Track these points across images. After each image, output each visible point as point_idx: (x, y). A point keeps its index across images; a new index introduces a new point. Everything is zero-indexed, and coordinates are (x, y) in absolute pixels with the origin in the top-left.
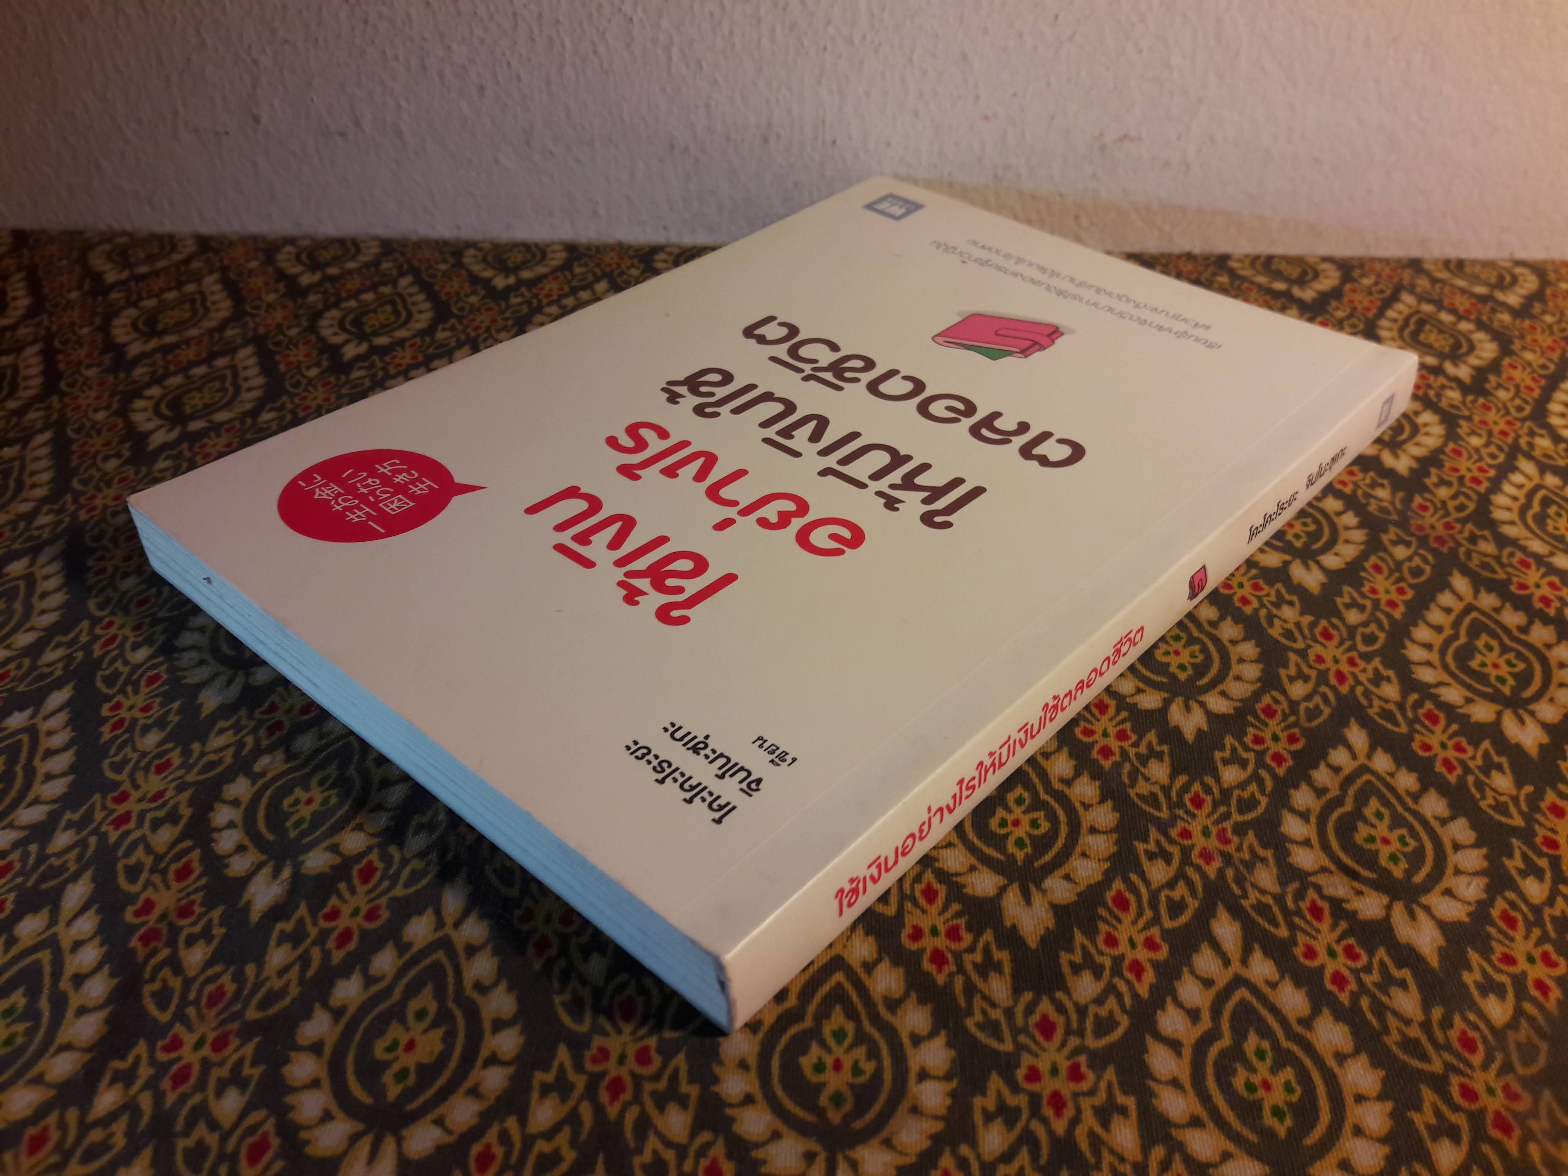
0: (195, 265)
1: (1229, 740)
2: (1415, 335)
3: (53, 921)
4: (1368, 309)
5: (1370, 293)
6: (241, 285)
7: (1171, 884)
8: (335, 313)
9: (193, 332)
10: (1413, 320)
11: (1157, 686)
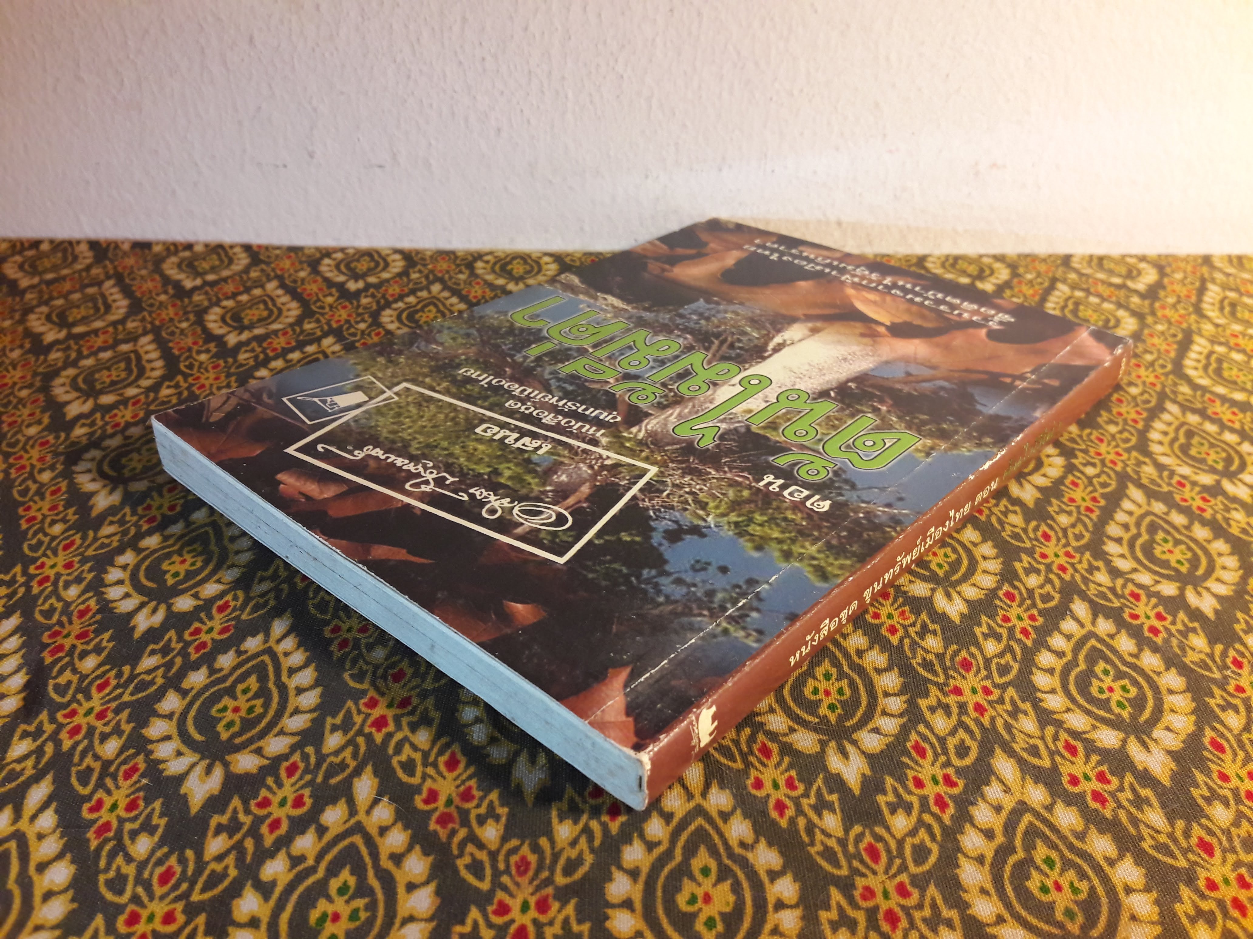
0: (254, 274)
3: (353, 811)
6: (299, 290)
8: (388, 312)
9: (276, 326)
11: (1168, 578)
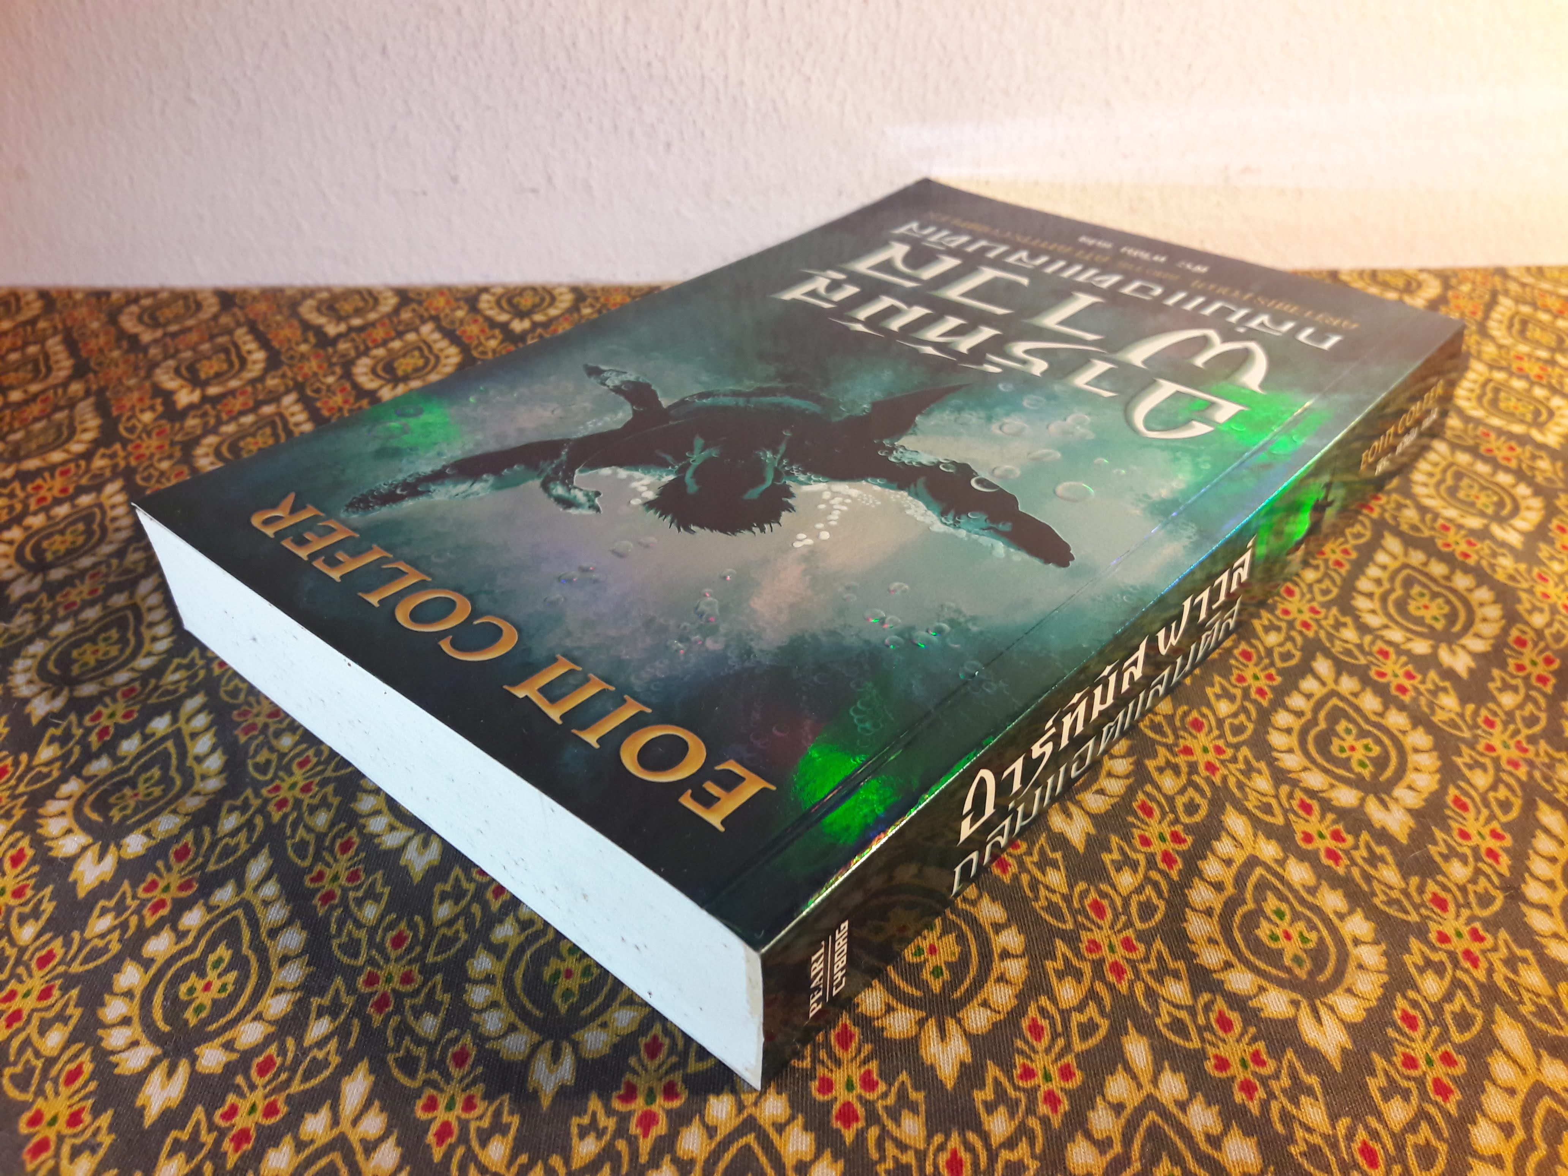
1: (1496, 673)
2: (1523, 332)
4: (1474, 313)
5: (1471, 298)
7: (1494, 787)
10: (1516, 321)
